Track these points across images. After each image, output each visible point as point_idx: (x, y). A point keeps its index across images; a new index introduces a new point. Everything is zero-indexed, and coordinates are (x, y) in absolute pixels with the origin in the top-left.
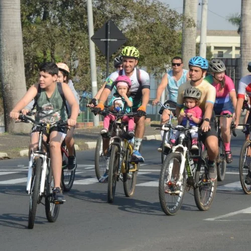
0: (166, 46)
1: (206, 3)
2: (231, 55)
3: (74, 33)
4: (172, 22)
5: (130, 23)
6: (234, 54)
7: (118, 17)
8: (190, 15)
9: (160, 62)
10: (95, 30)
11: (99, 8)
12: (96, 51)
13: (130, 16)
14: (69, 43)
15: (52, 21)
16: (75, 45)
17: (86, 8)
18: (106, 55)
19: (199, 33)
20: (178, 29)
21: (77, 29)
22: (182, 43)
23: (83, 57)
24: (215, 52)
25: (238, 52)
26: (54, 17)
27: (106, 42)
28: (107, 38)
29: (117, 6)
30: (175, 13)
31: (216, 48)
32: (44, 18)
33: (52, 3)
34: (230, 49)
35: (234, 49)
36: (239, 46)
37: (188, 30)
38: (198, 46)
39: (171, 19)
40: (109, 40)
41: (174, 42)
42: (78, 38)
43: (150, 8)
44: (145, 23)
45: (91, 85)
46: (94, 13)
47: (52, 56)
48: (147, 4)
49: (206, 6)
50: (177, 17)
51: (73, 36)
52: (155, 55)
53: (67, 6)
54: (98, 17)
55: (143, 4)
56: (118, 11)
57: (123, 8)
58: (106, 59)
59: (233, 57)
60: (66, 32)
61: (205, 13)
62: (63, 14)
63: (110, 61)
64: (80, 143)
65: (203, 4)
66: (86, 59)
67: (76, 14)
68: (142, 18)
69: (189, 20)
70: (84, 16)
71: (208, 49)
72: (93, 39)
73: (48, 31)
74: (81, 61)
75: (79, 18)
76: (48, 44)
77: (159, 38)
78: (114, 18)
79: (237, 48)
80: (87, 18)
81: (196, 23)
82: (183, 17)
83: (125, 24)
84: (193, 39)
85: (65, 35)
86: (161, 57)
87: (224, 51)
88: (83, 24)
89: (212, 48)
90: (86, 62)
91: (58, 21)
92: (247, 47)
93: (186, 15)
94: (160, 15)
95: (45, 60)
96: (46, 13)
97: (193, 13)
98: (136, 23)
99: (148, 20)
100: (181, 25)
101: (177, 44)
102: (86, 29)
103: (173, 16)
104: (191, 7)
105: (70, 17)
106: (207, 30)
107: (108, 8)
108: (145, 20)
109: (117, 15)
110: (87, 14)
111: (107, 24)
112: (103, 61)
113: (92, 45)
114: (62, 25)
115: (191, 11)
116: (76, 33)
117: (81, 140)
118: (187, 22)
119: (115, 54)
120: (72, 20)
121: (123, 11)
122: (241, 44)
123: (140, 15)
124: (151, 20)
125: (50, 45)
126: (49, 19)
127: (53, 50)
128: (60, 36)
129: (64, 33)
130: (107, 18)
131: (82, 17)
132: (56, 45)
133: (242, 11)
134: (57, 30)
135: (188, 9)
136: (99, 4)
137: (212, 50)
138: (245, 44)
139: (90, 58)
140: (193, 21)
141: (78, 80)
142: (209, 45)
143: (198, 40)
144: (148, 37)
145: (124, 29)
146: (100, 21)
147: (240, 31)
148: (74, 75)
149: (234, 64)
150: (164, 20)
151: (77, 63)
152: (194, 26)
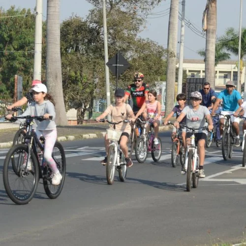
0: (155, 70)
1: (182, 42)
2: (200, 76)
3: (95, 60)
4: (160, 54)
5: (132, 54)
6: (202, 75)
7: (125, 50)
8: (172, 50)
9: (152, 80)
10: (109, 59)
11: (112, 44)
12: (110, 72)
13: (133, 50)
14: (92, 67)
15: (81, 52)
16: (96, 68)
17: (103, 44)
18: (116, 76)
19: (178, 62)
20: (164, 59)
21: (98, 58)
22: (167, 67)
23: (101, 77)
24: (189, 74)
25: (204, 74)
26: (82, 50)
27: (116, 66)
28: (117, 64)
29: (124, 43)
30: (162, 48)
31: (190, 71)
32: (76, 50)
33: (81, 40)
34: (199, 72)
35: (201, 72)
36: (204, 70)
37: (170, 60)
38: (177, 69)
39: (159, 52)
40: (118, 65)
41: (161, 67)
42: (98, 64)
43: (146, 44)
44: (142, 55)
45: (106, 94)
46: (109, 47)
47: (81, 75)
48: (144, 42)
49: (183, 44)
50: (163, 50)
51: (95, 62)
52: (148, 75)
53: (91, 43)
54: (112, 50)
55: (141, 42)
56: (125, 46)
57: (128, 44)
58: (116, 77)
59: (201, 77)
60: (90, 60)
61: (182, 48)
62: (88, 48)
63: (119, 79)
64: (97, 133)
65: (181, 42)
66: (103, 77)
67: (97, 47)
68: (140, 51)
69: (171, 53)
70: (102, 49)
71: (184, 72)
72: (108, 64)
73: (78, 59)
74: (100, 79)
75: (99, 50)
76: (78, 67)
77: (151, 64)
78: (122, 51)
79: (203, 71)
80: (104, 51)
81: (176, 55)
82: (167, 51)
83: (129, 55)
84: (173, 66)
85: (89, 62)
86: (152, 77)
87: (195, 73)
88: (102, 55)
89: (187, 71)
90: (103, 79)
91: (85, 52)
92: (210, 71)
93: (169, 49)
94: (152, 49)
95: (76, 77)
96: (77, 47)
97: (174, 48)
98: (136, 54)
99: (144, 52)
100: (166, 56)
101: (163, 68)
102: (104, 58)
103: (161, 50)
104: (173, 44)
105: (92, 50)
106: (184, 60)
107: (118, 44)
108: (142, 52)
109: (124, 49)
110: (104, 48)
111: (117, 54)
112: (114, 79)
113: (107, 68)
114: (87, 55)
115: (173, 47)
116: (97, 60)
117: (97, 131)
118: (170, 54)
119: (122, 74)
120: (94, 52)
121: (127, 46)
122: (205, 69)
123: (139, 49)
124: (147, 52)
125: (80, 68)
126: (79, 51)
127: (81, 71)
128: (86, 62)
129: (88, 60)
130: (117, 51)
131: (101, 50)
132: (83, 68)
133: (206, 47)
134: (84, 58)
135: (170, 45)
136: (112, 42)
137: (187, 72)
138: (208, 69)
139: (105, 77)
140: (174, 54)
141: (98, 91)
142: (185, 69)
143: (178, 66)
144: (144, 64)
145: (128, 59)
146: (112, 52)
147: (205, 60)
148: (95, 88)
149: (201, 82)
150: (155, 52)
151: (97, 80)
152: (175, 56)
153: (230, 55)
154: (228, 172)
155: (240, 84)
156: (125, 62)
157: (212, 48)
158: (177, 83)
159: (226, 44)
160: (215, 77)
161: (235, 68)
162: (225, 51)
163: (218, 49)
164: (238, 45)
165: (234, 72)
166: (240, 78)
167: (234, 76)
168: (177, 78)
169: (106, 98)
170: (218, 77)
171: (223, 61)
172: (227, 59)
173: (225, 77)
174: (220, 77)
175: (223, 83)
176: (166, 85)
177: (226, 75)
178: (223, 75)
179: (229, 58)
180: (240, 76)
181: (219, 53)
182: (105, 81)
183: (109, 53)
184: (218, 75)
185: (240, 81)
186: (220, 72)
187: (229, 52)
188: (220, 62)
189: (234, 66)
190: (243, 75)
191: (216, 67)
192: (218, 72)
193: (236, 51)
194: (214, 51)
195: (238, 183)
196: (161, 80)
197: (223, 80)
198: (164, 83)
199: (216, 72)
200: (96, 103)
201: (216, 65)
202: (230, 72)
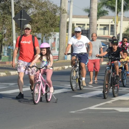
0: (51, 23)
2: (85, 28)
3: (4, 15)
4: (55, 11)
5: (33, 11)
6: (86, 27)
7: (27, 8)
8: (64, 7)
9: (48, 31)
10: (15, 14)
11: (17, 3)
12: (16, 25)
13: (33, 7)
14: (2, 20)
16: (5, 21)
17: (11, 3)
18: (21, 27)
19: (69, 17)
20: (57, 14)
21: (6, 14)
22: (60, 22)
24: (76, 26)
25: (88, 27)
27: (21, 20)
28: (21, 18)
29: (27, 2)
30: (56, 6)
31: (77, 24)
34: (84, 25)
35: (86, 25)
36: (89, 23)
37: (63, 15)
38: (68, 23)
40: (22, 19)
41: (56, 21)
42: (6, 18)
43: (43, 3)
44: (41, 11)
45: (13, 42)
46: (15, 5)
48: (42, 1)
49: (72, 3)
50: (57, 8)
51: (4, 17)
52: (46, 27)
53: (1, 2)
54: (17, 7)
55: (40, 1)
56: (27, 4)
57: (29, 3)
58: (21, 29)
59: (86, 29)
61: (72, 6)
63: (23, 30)
64: (6, 72)
65: (71, 2)
66: (10, 29)
67: (5, 5)
68: (39, 8)
69: (63, 10)
70: (10, 7)
71: (73, 25)
72: (14, 18)
74: (8, 30)
77: (48, 19)
78: (25, 8)
79: (88, 25)
80: (11, 8)
82: (60, 8)
84: (65, 19)
86: (49, 29)
87: (81, 26)
88: (9, 11)
89: (75, 24)
90: (10, 31)
92: (93, 24)
93: (62, 7)
94: (49, 7)
97: (66, 6)
98: (36, 11)
100: (59, 12)
101: (57, 22)
102: (11, 14)
103: (55, 8)
104: (65, 3)
105: (2, 7)
106: (73, 15)
107: (22, 3)
108: (41, 9)
110: (11, 6)
111: (21, 11)
112: (19, 30)
113: (14, 22)
115: (65, 5)
116: (5, 15)
117: (7, 70)
118: (63, 11)
120: (3, 9)
121: (29, 5)
122: (90, 22)
124: (44, 9)
130: (21, 8)
131: (8, 7)
133: (90, 6)
135: (63, 5)
136: (17, 1)
138: (92, 23)
139: (12, 28)
140: (66, 10)
141: (6, 40)
142: (73, 23)
143: (68, 20)
144: (42, 18)
145: (30, 14)
146: (18, 9)
147: (89, 16)
148: (4, 37)
149: (86, 33)
150: (51, 9)
151: (5, 31)
152: (66, 13)
153: (108, 11)
154: (109, 102)
155: (116, 34)
156: (27, 17)
157: (95, 6)
158: (67, 34)
159: (105, 3)
160: (97, 29)
161: (112, 22)
162: (104, 8)
163: (99, 7)
164: (115, 4)
165: (111, 25)
166: (116, 30)
167: (111, 28)
168: (68, 30)
169: (13, 45)
170: (99, 29)
171: (103, 17)
172: (106, 15)
173: (105, 29)
174: (101, 29)
175: (103, 34)
176: (59, 35)
177: (105, 27)
178: (102, 27)
179: (107, 14)
180: (117, 28)
181: (100, 10)
182: (12, 32)
183: (15, 10)
184: (99, 27)
185: (116, 32)
186: (101, 25)
187: (108, 10)
188: (100, 17)
189: (112, 20)
190: (118, 27)
191: (98, 22)
192: (99, 25)
193: (113, 9)
194: (96, 8)
195: (117, 111)
196: (55, 31)
197: (102, 31)
198: (58, 34)
199: (98, 25)
200: (5, 48)
201: (97, 19)
202: (108, 25)
